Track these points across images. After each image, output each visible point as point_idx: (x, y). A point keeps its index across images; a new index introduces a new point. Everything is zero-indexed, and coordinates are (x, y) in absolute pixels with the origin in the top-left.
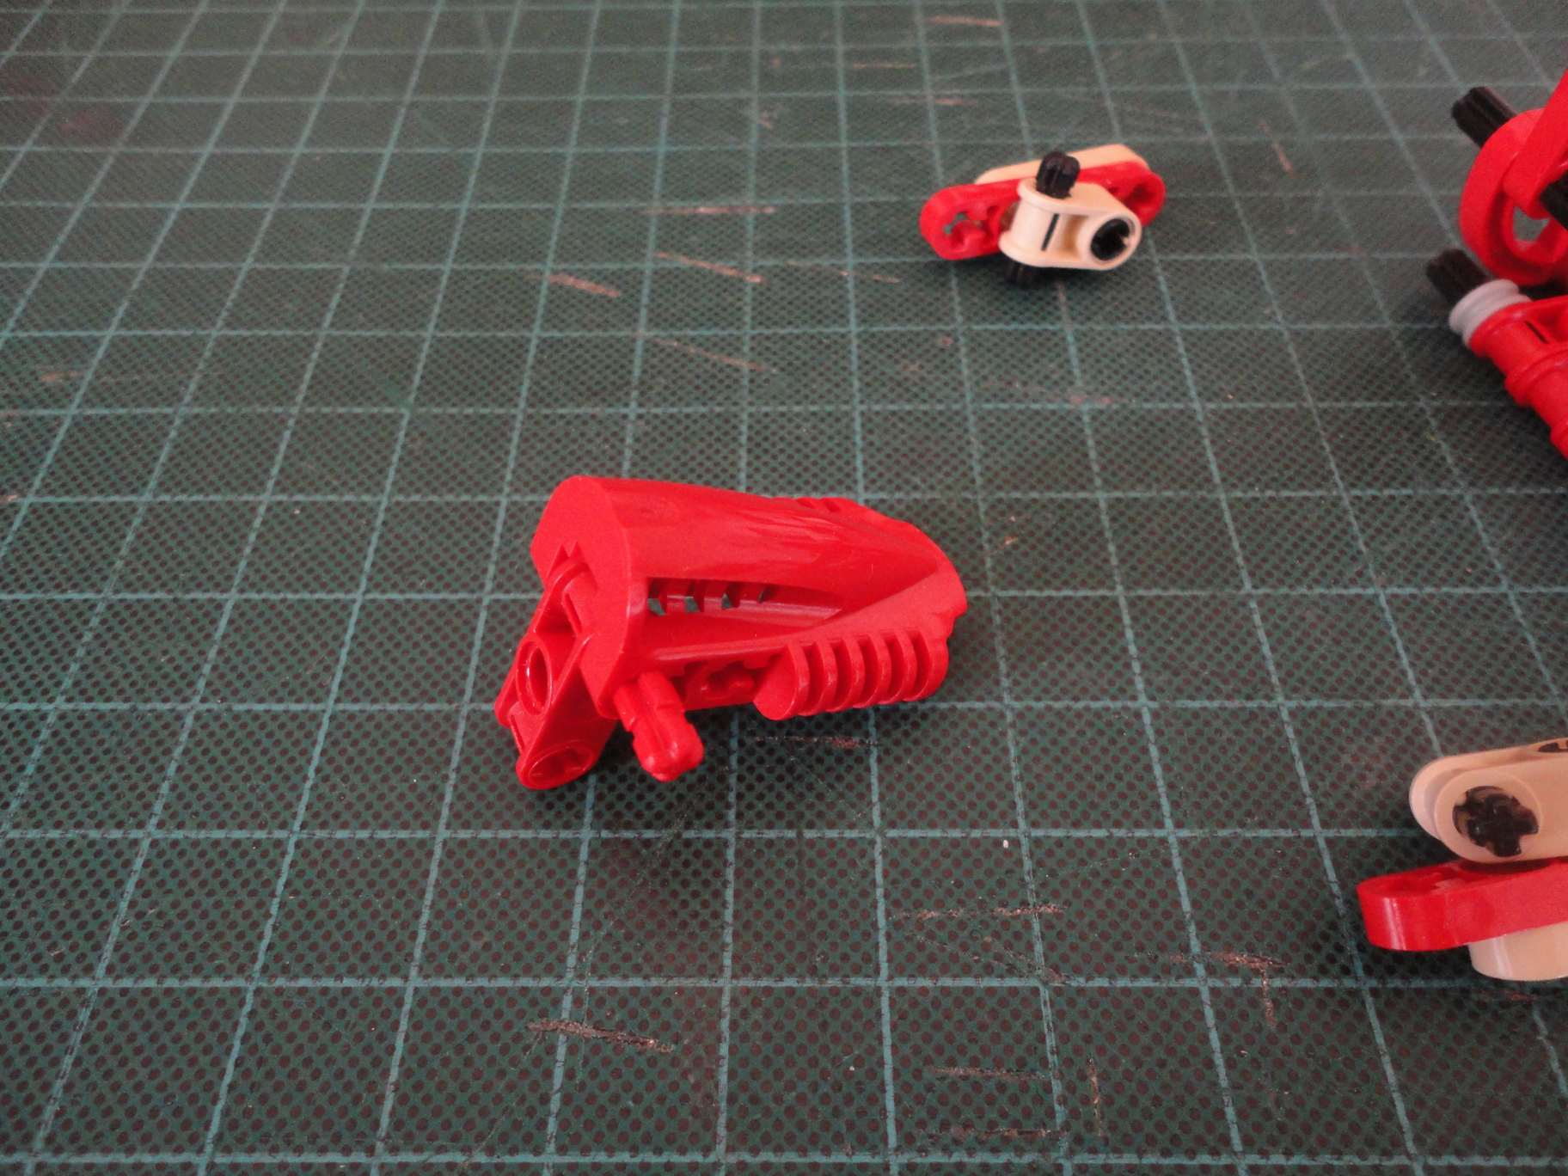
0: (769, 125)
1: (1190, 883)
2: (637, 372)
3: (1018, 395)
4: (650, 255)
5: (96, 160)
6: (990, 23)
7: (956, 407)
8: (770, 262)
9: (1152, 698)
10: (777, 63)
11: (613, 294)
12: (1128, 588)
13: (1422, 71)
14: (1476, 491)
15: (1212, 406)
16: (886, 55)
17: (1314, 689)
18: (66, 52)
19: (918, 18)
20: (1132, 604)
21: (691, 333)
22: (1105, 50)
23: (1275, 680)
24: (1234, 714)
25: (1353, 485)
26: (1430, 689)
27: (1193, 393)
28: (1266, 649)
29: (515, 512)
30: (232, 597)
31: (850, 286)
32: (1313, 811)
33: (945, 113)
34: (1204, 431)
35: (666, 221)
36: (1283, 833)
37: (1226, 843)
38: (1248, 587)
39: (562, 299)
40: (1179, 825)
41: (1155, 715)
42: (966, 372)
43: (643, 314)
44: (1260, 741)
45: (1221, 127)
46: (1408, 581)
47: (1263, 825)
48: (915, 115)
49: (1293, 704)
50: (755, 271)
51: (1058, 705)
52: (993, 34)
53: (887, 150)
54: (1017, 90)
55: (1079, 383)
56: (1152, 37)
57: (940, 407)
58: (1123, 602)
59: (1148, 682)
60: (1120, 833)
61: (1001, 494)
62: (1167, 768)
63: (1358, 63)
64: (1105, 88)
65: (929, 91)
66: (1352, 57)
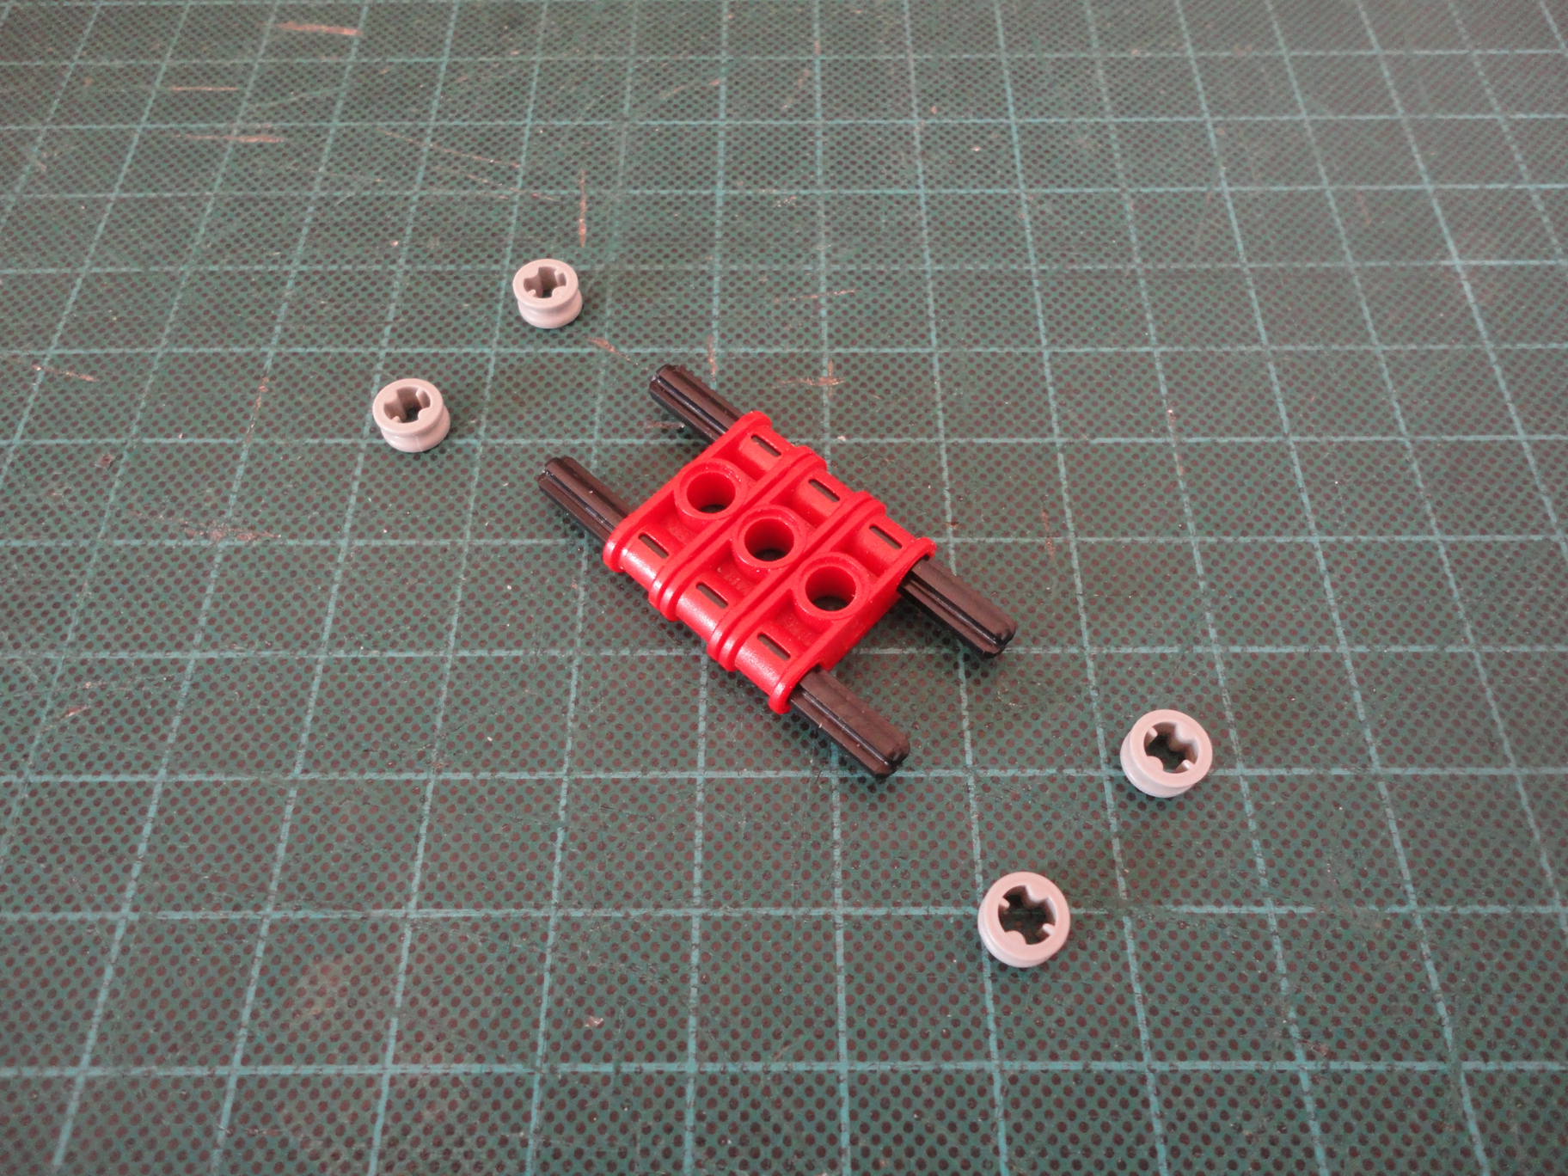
1: (76, 1133)
3: (157, 530)
7: (84, 543)
9: (135, 909)
12: (172, 772)
13: (786, 107)
14: (589, 653)
15: (360, 543)
16: (210, 75)
17: (310, 897)
19: (270, 23)
20: (166, 793)
22: (454, 69)
23: (273, 886)
24: (212, 928)
25: (465, 644)
26: (429, 897)
27: (347, 526)
28: (281, 850)
31: (35, 386)
32: (241, 1044)
33: (243, 153)
34: (338, 575)
36: (199, 1071)
37: (134, 1083)
38: (297, 770)
40: (95, 1062)
41: (130, 929)
42: (112, 498)
44: (225, 960)
45: (534, 179)
46: (467, 764)
47: (182, 1061)
48: (209, 155)
49: (278, 915)
51: (33, 917)
52: (342, 47)
53: (157, 203)
54: (335, 124)
55: (229, 514)
56: (513, 55)
57: (66, 543)
58: (158, 790)
59: (140, 890)
60: (29, 1072)
61: (87, 655)
62: (114, 994)
63: (723, 88)
64: (432, 122)
65: (239, 122)
66: (721, 83)
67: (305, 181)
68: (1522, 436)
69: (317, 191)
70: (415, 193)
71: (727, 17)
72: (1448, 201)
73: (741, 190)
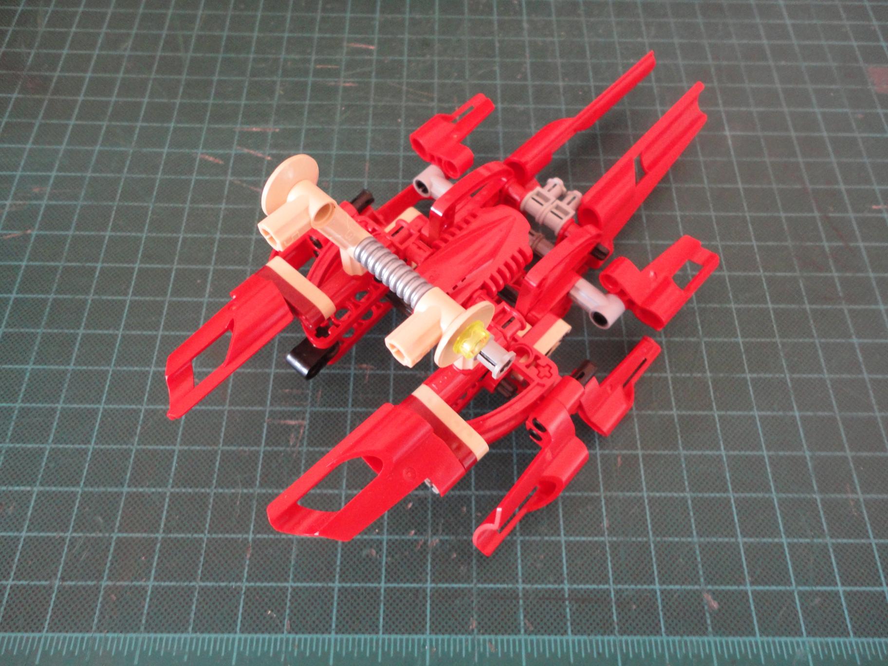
0: (282, 93)
2: (226, 192)
4: (235, 146)
5: (41, 102)
6: (372, 47)
8: (274, 152)
10: (289, 63)
11: (221, 162)
13: (519, 77)
16: (330, 62)
18: (24, 50)
19: (345, 44)
21: (245, 178)
22: (409, 62)
29: (185, 240)
30: (99, 265)
33: (346, 89)
35: (243, 134)
39: (204, 163)
43: (230, 171)
45: (440, 100)
48: (334, 90)
50: (269, 155)
52: (369, 52)
53: (321, 106)
54: (373, 80)
56: (428, 57)
63: (498, 71)
64: (405, 80)
65: (342, 79)
66: (497, 69)
67: (367, 99)
68: (740, 186)
69: (372, 103)
70: (403, 104)
71: (497, 45)
72: (727, 113)
73: (506, 105)
